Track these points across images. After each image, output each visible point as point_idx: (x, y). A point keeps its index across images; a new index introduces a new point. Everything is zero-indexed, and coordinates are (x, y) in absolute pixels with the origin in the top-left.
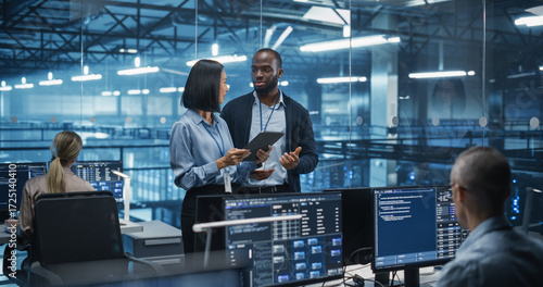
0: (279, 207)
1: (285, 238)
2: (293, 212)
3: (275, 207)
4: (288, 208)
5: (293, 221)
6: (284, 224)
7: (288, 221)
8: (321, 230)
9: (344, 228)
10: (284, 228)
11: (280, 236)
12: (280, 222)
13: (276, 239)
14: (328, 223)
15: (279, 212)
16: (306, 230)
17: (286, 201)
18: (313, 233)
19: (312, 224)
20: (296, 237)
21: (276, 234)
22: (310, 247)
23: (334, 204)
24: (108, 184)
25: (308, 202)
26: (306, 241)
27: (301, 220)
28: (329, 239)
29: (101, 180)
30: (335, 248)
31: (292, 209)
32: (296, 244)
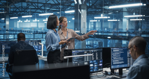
0: (86, 52)
1: (88, 60)
2: (90, 54)
3: (85, 52)
4: (88, 52)
5: (90, 56)
6: (87, 57)
7: (88, 56)
8: (97, 58)
9: (103, 58)
10: (87, 58)
11: (86, 60)
12: (86, 56)
13: (85, 61)
14: (99, 57)
15: (86, 54)
16: (93, 58)
17: (88, 51)
18: (95, 59)
19: (95, 57)
20: (90, 60)
21: (85, 59)
22: (94, 63)
23: (100, 51)
24: (37, 46)
25: (93, 51)
26: (93, 61)
27: (92, 56)
28: (99, 61)
29: (36, 45)
30: (101, 63)
31: (90, 53)
32: (90, 62)
